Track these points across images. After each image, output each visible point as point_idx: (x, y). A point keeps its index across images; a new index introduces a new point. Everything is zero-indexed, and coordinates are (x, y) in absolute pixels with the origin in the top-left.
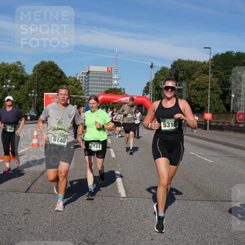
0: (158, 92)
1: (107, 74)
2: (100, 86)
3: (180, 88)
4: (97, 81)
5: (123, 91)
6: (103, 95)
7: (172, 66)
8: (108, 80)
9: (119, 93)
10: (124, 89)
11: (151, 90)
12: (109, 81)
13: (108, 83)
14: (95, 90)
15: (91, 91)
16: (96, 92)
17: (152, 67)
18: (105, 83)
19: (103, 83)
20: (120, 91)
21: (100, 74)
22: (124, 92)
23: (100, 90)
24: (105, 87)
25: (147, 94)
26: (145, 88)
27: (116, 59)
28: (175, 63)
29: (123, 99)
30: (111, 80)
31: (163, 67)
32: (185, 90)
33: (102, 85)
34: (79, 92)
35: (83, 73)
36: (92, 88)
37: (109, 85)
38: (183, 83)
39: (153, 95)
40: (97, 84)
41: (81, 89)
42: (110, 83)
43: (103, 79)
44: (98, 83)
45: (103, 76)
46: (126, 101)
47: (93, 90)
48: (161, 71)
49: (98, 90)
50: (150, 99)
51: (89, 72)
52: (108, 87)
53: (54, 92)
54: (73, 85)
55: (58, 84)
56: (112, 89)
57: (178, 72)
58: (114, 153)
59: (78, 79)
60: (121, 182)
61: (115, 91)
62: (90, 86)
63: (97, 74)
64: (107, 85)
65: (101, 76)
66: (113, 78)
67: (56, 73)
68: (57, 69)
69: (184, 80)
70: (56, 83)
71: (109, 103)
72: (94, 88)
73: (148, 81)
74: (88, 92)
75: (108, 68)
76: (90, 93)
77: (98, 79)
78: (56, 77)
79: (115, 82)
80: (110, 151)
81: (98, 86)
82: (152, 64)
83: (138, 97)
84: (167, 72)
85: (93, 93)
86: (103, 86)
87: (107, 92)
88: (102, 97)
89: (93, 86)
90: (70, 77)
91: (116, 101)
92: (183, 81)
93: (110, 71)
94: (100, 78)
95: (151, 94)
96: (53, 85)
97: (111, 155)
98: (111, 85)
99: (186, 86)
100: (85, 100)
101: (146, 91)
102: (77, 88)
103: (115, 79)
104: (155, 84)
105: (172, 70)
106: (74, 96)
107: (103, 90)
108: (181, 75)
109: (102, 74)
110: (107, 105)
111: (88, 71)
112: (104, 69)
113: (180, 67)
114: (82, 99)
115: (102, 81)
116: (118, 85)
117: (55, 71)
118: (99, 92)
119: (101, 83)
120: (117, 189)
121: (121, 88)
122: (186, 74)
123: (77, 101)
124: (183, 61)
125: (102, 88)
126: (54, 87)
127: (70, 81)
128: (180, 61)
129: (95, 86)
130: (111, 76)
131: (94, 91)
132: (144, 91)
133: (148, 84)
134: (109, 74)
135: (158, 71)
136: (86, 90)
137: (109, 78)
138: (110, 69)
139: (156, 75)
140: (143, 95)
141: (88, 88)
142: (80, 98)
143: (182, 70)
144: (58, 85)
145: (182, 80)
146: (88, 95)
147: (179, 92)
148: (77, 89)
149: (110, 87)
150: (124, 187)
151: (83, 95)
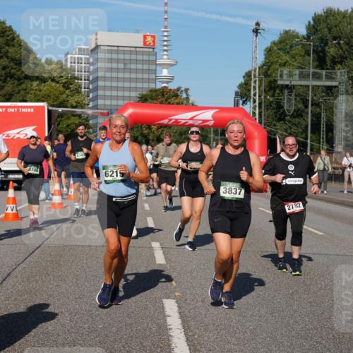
0: (273, 96)
1: (143, 53)
2: (127, 85)
3: (329, 83)
4: (118, 70)
5: (184, 95)
6: (133, 105)
7: (309, 27)
8: (146, 67)
9: (173, 100)
10: (187, 90)
11: (255, 90)
12: (149, 71)
13: (146, 76)
14: (114, 93)
15: (105, 97)
16: (117, 98)
17: (256, 31)
18: (140, 76)
19: (133, 76)
20: (177, 96)
21: (124, 52)
22: (187, 99)
23: (127, 94)
24: (139, 85)
25: (244, 103)
26: (240, 86)
27: (166, 12)
28: (317, 19)
29: (185, 116)
30: (152, 67)
31: (287, 32)
32: (342, 88)
33: (130, 80)
34: (73, 100)
35: (81, 51)
36: (105, 88)
37: (149, 80)
38: (339, 72)
39: (260, 104)
40: (118, 79)
41: (78, 91)
42: (152, 76)
43: (133, 66)
44: (121, 75)
45: (133, 57)
46: (191, 122)
47: (108, 93)
48: (281, 42)
49: (120, 94)
50: (254, 113)
51: (97, 47)
52: (146, 85)
53: (8, 100)
54: (58, 82)
55: (19, 79)
56: (156, 91)
57: (324, 42)
58: (161, 252)
59: (69, 65)
60: (181, 327)
61: (163, 95)
62: (101, 83)
63: (118, 52)
64: (142, 80)
65: (127, 57)
66: (158, 62)
67: (11, 50)
68: (13, 39)
69: (341, 63)
70: (12, 76)
71: (149, 127)
72: (111, 88)
73: (247, 71)
74: (96, 98)
75: (145, 37)
76: (100, 102)
77: (121, 66)
78: (13, 60)
79: (165, 72)
80: (151, 249)
81: (121, 84)
82: (258, 24)
83: (222, 109)
84: (296, 45)
85: (108, 102)
86: (133, 85)
87: (144, 99)
88: (130, 111)
89: (108, 84)
90: (49, 62)
91: (165, 121)
92: (339, 66)
93: (150, 45)
94: (125, 64)
95: (255, 101)
96: (4, 81)
97: (154, 258)
98: (155, 81)
99: (345, 78)
100: (87, 120)
101: (243, 93)
102: (68, 88)
103: (164, 66)
104: (266, 75)
105: (308, 38)
106: (60, 110)
107: (133, 94)
108: (332, 51)
109: (130, 53)
110: (145, 132)
111: (93, 46)
112: (136, 40)
113: (330, 30)
114: (80, 116)
115: (130, 71)
116: (170, 80)
117: (8, 45)
118: (124, 98)
119: (127, 75)
120: (170, 345)
121: (178, 89)
122: (345, 47)
123: (69, 122)
124: (339, 13)
125: (130, 89)
126: (9, 87)
127: (50, 72)
128: (330, 13)
129: (114, 84)
130: (152, 58)
131: (111, 98)
132: (237, 93)
133: (248, 75)
134: (149, 54)
135: (274, 43)
136: (91, 95)
137: (149, 62)
138: (149, 39)
139: (269, 51)
140: (236, 104)
141: (96, 89)
142: (74, 115)
143: (335, 38)
144: (16, 82)
145: (334, 62)
146: (96, 107)
147: (328, 95)
148: (68, 92)
149: (152, 86)
150: (187, 340)
151: (82, 108)
